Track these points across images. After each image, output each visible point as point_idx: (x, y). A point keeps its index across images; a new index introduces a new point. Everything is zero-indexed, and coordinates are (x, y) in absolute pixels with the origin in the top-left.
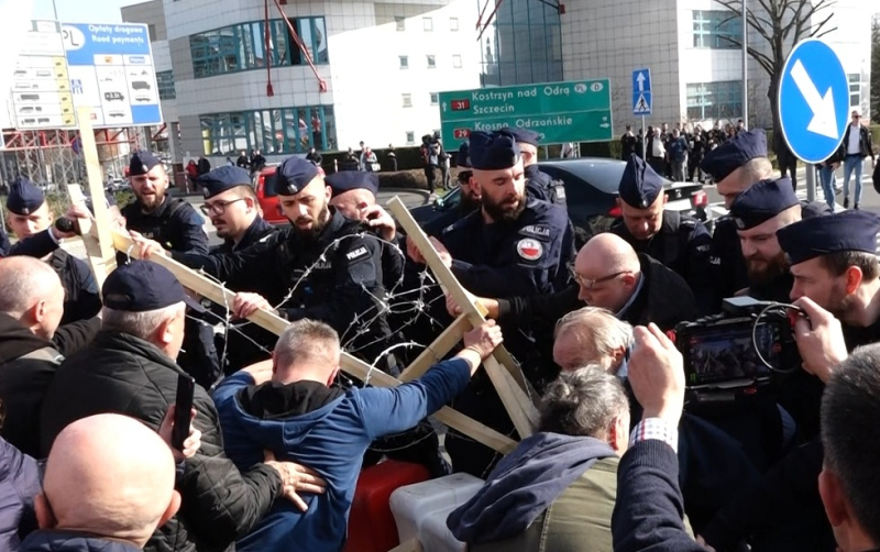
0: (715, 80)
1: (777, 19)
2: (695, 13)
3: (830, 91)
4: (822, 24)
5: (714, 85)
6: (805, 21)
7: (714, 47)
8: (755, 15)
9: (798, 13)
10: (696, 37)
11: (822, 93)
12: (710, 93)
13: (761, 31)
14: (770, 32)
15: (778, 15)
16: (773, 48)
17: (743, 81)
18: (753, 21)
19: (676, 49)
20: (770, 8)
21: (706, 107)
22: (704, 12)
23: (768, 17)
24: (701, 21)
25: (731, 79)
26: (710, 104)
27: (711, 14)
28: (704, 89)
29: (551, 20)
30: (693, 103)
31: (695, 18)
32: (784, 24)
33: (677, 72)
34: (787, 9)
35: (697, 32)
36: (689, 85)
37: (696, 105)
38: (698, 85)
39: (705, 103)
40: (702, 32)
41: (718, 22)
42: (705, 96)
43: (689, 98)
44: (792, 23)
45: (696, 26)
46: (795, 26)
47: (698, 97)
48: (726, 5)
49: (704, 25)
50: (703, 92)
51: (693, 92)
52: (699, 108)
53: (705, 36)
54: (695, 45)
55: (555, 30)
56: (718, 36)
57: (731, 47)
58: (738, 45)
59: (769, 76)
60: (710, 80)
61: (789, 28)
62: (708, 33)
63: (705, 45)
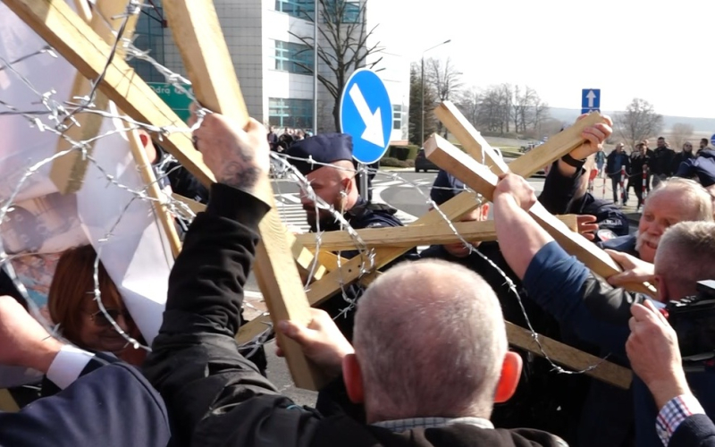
0: (293, 97)
1: (341, 56)
2: (277, 43)
3: (378, 111)
4: (374, 64)
5: (291, 101)
6: (361, 60)
7: (291, 71)
8: (325, 50)
9: (356, 53)
10: (277, 61)
11: (373, 111)
12: (287, 107)
13: (329, 63)
14: (335, 65)
15: (342, 53)
16: (338, 78)
17: (313, 100)
18: (322, 55)
19: (261, 69)
20: (336, 47)
21: (284, 118)
22: (284, 43)
23: (334, 53)
24: (282, 50)
25: (304, 97)
26: (287, 115)
27: (289, 45)
28: (283, 103)
29: (156, 31)
30: (274, 114)
31: (277, 47)
32: (346, 60)
33: (261, 87)
34: (348, 49)
35: (278, 58)
36: (271, 99)
37: (276, 115)
38: (278, 100)
39: (283, 115)
40: (282, 58)
41: (295, 52)
42: (284, 109)
43: (270, 109)
44: (352, 60)
45: (277, 53)
46: (354, 63)
47: (278, 109)
48: (301, 39)
49: (284, 53)
50: (282, 105)
51: (274, 105)
52: (279, 118)
53: (284, 61)
54: (276, 68)
55: (158, 40)
56: (295, 63)
57: (305, 73)
58: (310, 72)
59: (334, 99)
60: (287, 97)
61: (349, 63)
62: (287, 59)
63: (285, 69)
